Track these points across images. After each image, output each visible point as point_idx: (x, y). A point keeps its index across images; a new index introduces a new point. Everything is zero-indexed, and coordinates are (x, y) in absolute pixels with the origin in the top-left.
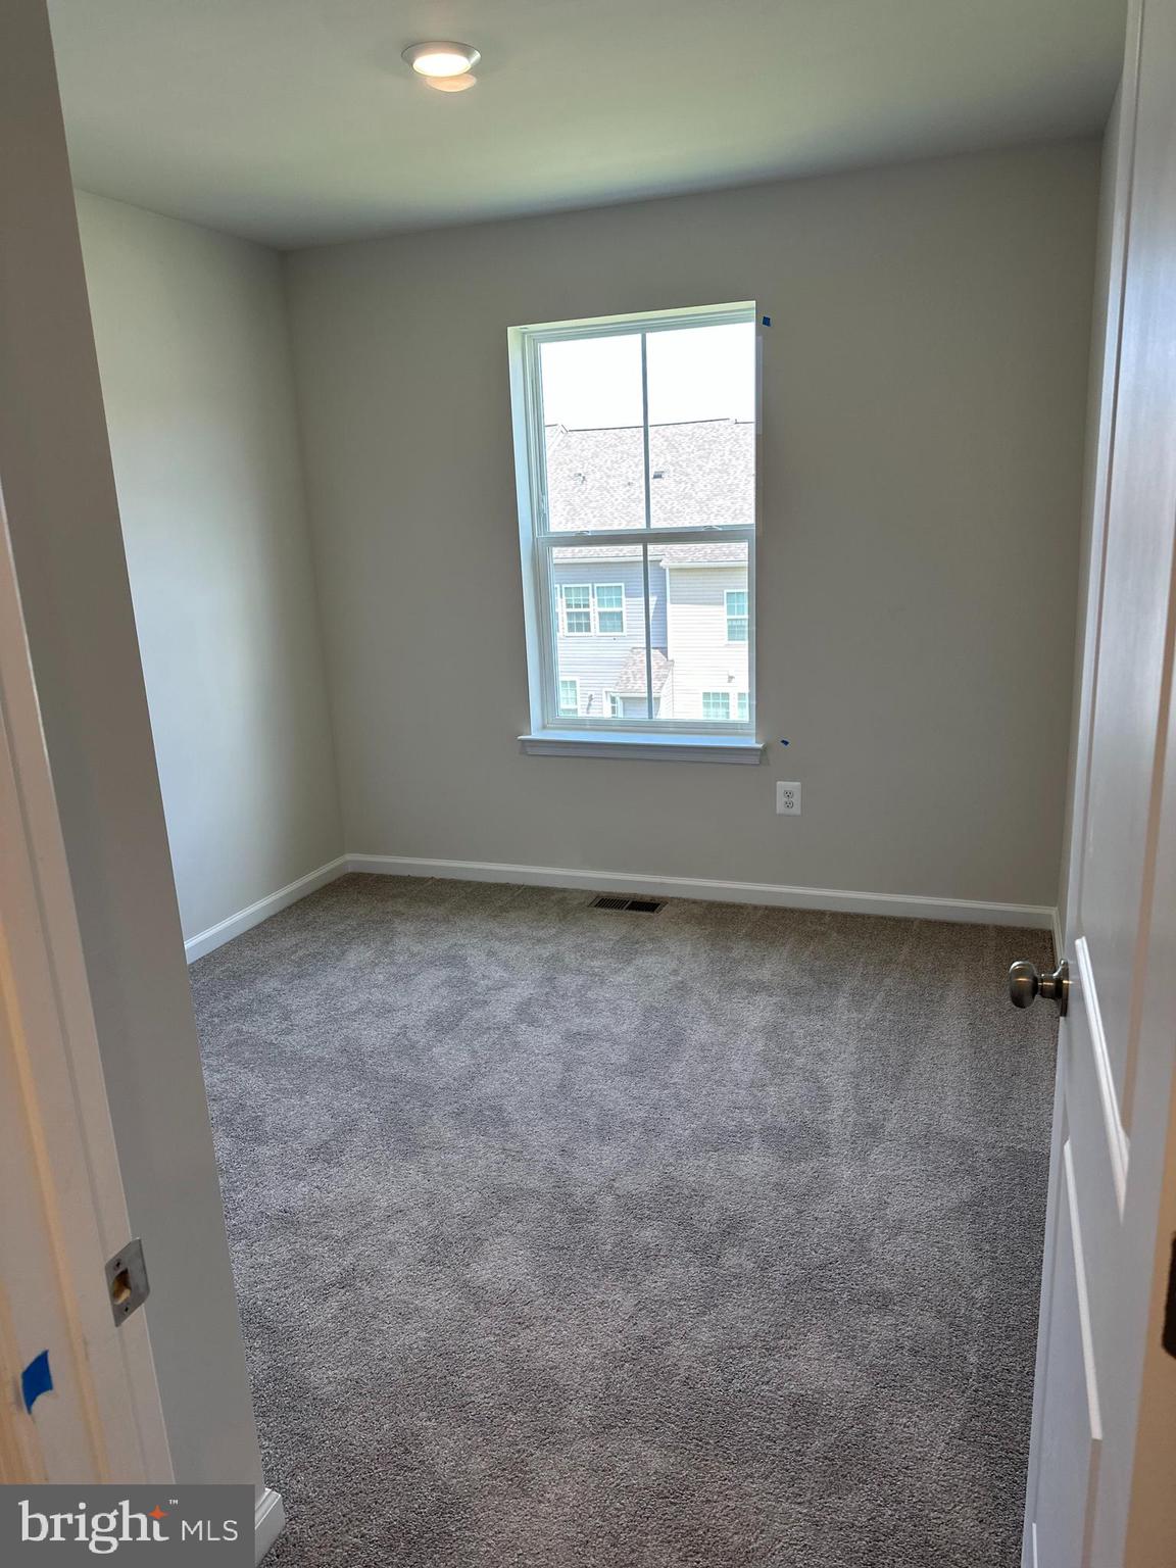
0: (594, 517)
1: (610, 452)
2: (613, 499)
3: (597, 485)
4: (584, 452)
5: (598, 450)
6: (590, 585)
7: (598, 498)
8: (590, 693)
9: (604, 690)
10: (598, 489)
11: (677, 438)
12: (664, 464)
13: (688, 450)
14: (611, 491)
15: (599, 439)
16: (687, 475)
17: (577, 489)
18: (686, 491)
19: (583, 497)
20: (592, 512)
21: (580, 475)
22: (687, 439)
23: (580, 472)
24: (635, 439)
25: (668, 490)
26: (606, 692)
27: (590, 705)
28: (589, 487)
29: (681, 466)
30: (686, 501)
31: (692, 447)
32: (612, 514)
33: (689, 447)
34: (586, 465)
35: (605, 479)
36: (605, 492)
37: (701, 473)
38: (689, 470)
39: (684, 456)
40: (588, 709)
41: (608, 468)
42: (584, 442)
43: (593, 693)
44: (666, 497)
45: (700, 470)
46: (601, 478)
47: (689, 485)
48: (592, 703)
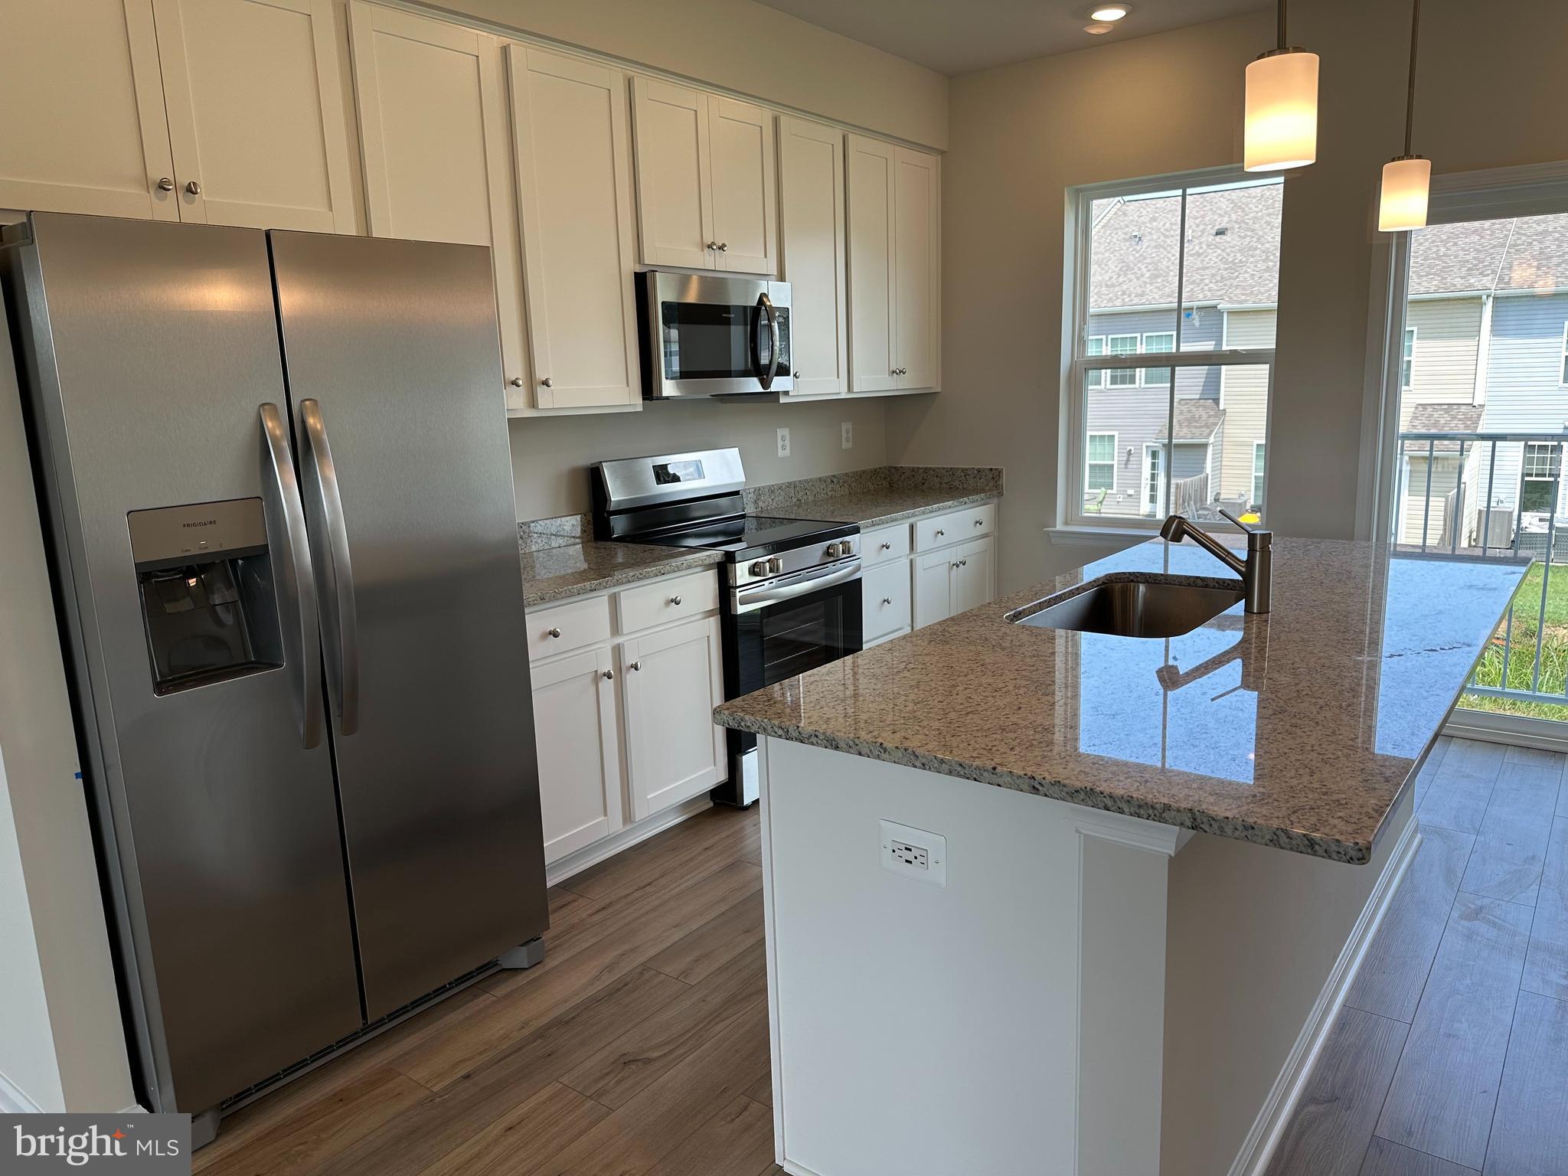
0: (1148, 271)
1: (1169, 216)
2: (1170, 255)
3: (1153, 244)
4: (1142, 218)
5: (1157, 215)
6: (1138, 335)
7: (1154, 255)
8: (1128, 448)
9: (1144, 445)
10: (1155, 247)
11: (1244, 200)
12: (1228, 223)
13: (1257, 209)
14: (1169, 249)
15: (1158, 206)
16: (1253, 230)
17: (1131, 249)
18: (1251, 244)
19: (1137, 255)
20: (1146, 267)
21: (1136, 236)
22: (1254, 201)
23: (1136, 234)
24: (1198, 204)
25: (1231, 245)
26: (1147, 447)
27: (1128, 460)
28: (1144, 247)
29: (1247, 224)
30: (1251, 253)
31: (1260, 206)
32: (1168, 267)
33: (1257, 207)
34: (1143, 228)
35: (1162, 238)
36: (1161, 250)
37: (1269, 227)
38: (1257, 226)
39: (1252, 215)
40: (1126, 464)
41: (1167, 230)
42: (1142, 210)
43: (1132, 448)
44: (1228, 250)
45: (1269, 225)
46: (1159, 238)
47: (1255, 239)
48: (1131, 459)
